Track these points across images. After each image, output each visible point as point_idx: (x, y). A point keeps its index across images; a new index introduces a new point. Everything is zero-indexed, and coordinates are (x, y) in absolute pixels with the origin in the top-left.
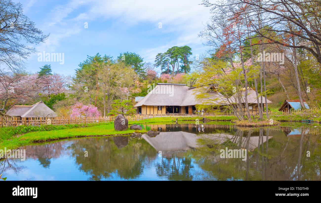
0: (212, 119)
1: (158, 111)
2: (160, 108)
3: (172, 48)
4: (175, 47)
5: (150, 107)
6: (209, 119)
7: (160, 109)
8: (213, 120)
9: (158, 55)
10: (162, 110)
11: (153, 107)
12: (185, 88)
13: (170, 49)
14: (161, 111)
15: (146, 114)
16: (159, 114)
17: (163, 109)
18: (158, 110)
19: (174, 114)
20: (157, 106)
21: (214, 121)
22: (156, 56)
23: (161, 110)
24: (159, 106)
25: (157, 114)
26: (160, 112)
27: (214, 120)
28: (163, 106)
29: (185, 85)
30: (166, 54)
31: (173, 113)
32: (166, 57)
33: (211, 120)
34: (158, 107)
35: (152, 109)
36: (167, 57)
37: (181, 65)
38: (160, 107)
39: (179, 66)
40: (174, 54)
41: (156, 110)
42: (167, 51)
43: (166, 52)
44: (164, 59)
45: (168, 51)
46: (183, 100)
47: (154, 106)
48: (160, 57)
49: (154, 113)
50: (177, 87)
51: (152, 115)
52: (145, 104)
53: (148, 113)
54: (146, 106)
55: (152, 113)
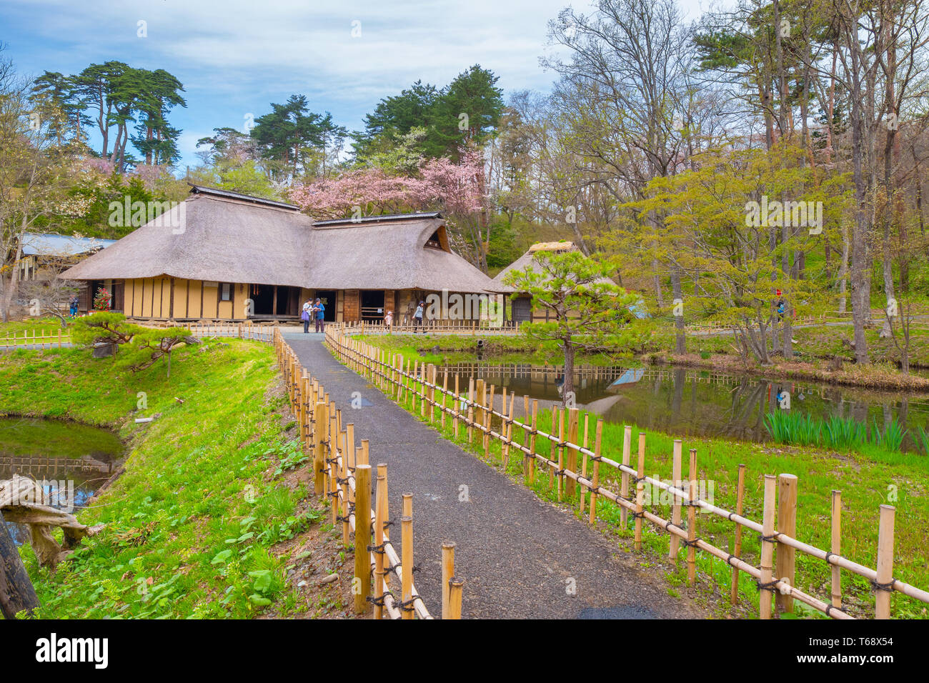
0: (515, 347)
1: (221, 304)
2: (227, 290)
3: (108, 65)
4: (118, 63)
5: (189, 284)
6: (502, 347)
7: (226, 296)
8: (518, 351)
9: (43, 78)
10: (233, 303)
11: (202, 285)
12: (298, 219)
13: (99, 67)
14: (230, 304)
15: (171, 314)
16: (221, 317)
17: (237, 298)
18: (220, 299)
19: (275, 319)
20: (217, 286)
21: (520, 354)
22: (36, 82)
23: (231, 299)
24: (224, 286)
25: (214, 316)
26: (225, 308)
27: (520, 348)
28: (241, 286)
29: (295, 210)
30: (80, 81)
31: (271, 313)
32: (77, 92)
33: (511, 351)
34: (221, 286)
35: (195, 298)
36: (82, 97)
37: (137, 136)
38: (227, 288)
39: (129, 137)
40: (122, 90)
41: (211, 299)
42: (82, 71)
43: (78, 75)
44: (70, 97)
45: (87, 72)
46: (308, 266)
47: (203, 282)
48: (53, 87)
49: (202, 314)
50: (269, 213)
51: (196, 321)
52: (171, 271)
53: (179, 313)
54: (169, 280)
55: (194, 313)
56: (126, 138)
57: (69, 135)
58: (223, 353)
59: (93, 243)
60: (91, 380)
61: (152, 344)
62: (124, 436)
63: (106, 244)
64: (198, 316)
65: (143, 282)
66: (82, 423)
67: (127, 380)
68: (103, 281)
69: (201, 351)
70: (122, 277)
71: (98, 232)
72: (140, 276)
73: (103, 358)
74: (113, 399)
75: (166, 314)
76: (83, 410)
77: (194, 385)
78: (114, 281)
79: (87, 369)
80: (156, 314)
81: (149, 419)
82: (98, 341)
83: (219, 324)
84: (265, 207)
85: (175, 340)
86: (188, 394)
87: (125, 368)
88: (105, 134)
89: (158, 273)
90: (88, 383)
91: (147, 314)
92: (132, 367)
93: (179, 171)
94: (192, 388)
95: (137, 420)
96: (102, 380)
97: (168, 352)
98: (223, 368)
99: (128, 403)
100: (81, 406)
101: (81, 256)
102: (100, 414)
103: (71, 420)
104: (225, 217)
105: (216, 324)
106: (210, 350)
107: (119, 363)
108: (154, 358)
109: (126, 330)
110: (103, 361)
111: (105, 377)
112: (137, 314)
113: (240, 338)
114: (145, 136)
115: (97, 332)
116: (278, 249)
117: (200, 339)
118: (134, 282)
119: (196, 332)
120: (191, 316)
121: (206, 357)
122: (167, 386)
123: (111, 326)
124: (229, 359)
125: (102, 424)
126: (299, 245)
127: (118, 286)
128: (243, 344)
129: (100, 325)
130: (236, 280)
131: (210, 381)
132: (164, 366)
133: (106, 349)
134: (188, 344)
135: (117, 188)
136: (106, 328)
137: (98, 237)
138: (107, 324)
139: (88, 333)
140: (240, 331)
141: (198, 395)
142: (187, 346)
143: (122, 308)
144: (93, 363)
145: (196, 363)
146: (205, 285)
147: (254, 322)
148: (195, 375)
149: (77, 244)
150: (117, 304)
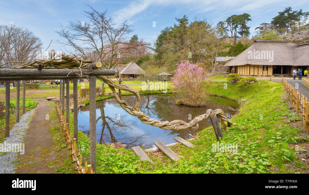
1: (264, 71)
2: (265, 67)
3: (232, 16)
5: (254, 66)
7: (265, 69)
9: (219, 23)
10: (268, 71)
11: (258, 66)
12: (290, 45)
14: (267, 71)
15: (250, 74)
16: (264, 75)
17: (269, 69)
18: (263, 70)
20: (263, 66)
22: (217, 25)
23: (267, 70)
25: (262, 75)
26: (265, 73)
28: (270, 66)
29: (289, 42)
34: (264, 67)
35: (256, 70)
37: (239, 31)
41: (261, 70)
45: (228, 19)
47: (258, 65)
48: (221, 25)
49: (258, 74)
50: (279, 44)
51: (256, 76)
52: (249, 63)
53: (252, 74)
54: (249, 66)
55: (256, 74)
56: (237, 32)
57: (224, 34)
58: (265, 85)
59: (230, 58)
60: (231, 89)
61: (245, 81)
62: (239, 103)
63: (233, 58)
64: (257, 75)
65: (242, 66)
66: (229, 99)
67: (239, 90)
68: (233, 66)
69: (259, 84)
70: (237, 65)
71: (231, 55)
72: (241, 65)
73: (233, 84)
74: (236, 94)
75: (248, 74)
76: (229, 96)
77: (257, 93)
78: (235, 66)
79: (230, 87)
80: (246, 74)
81: (245, 100)
82: (232, 80)
83: (263, 76)
84: (277, 43)
85: (251, 81)
86: (255, 95)
87: (239, 87)
88: (232, 32)
89: (246, 64)
90: (230, 90)
91: (243, 74)
92: (240, 87)
93: (250, 37)
94: (256, 93)
95: (242, 100)
96: (233, 89)
97: (249, 83)
98: (265, 89)
99: (240, 95)
100: (229, 95)
101: (228, 61)
102: (233, 97)
103: (227, 98)
104: (264, 47)
105: (262, 76)
106: (261, 84)
107: (237, 86)
108: (246, 85)
109: (239, 78)
110: (233, 85)
111: (234, 89)
112: (241, 74)
113: (271, 81)
114: (241, 31)
115: (232, 78)
116: (282, 54)
117: (258, 81)
118: (240, 66)
119: (257, 79)
120: (255, 74)
121: (260, 85)
122: (249, 92)
123: (235, 77)
124: (267, 86)
125: (233, 100)
126: (291, 53)
127: (236, 67)
128: (271, 82)
129: (233, 77)
130: (268, 65)
131: (261, 92)
132: (248, 87)
133: (234, 82)
134: (255, 82)
135: (235, 44)
136: (234, 77)
137: (231, 56)
138: (234, 76)
139: (230, 78)
140: (270, 79)
141: (258, 95)
142: (254, 82)
143: (237, 73)
144: (231, 85)
145: (257, 87)
146: (259, 66)
147: (274, 76)
148: (257, 90)
149: (227, 58)
150: (236, 72)
